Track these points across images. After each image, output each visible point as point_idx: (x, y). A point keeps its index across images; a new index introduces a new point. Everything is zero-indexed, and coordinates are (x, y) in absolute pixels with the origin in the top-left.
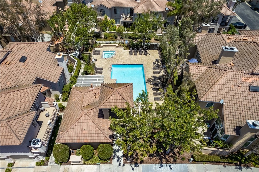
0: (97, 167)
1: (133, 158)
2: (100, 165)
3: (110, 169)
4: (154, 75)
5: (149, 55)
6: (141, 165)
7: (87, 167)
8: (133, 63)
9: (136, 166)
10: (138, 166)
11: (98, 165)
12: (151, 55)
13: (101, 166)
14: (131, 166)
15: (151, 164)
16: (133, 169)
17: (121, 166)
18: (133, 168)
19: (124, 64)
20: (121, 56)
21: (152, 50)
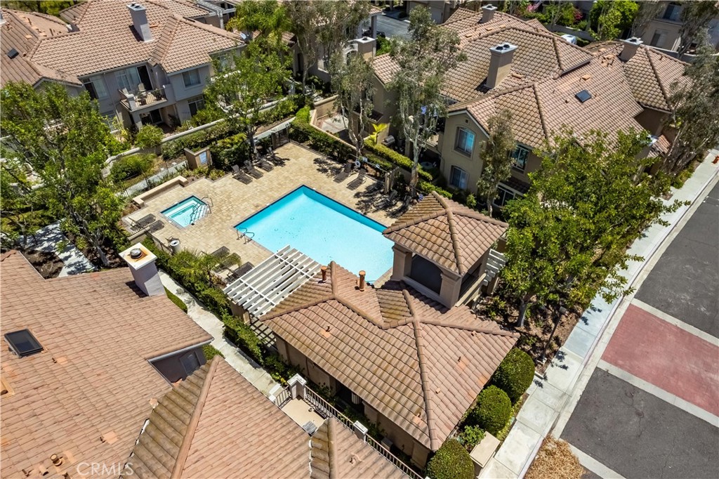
0: (518, 429)
1: (541, 350)
2: (516, 420)
3: (537, 407)
4: (355, 192)
5: (288, 160)
6: (563, 349)
7: (506, 452)
8: (277, 196)
9: (561, 358)
10: (562, 353)
11: (514, 424)
12: (292, 160)
13: (520, 419)
14: (555, 366)
15: (571, 331)
16: (565, 367)
17: (543, 382)
18: (562, 364)
19: (259, 208)
20: (228, 198)
21: (281, 149)
